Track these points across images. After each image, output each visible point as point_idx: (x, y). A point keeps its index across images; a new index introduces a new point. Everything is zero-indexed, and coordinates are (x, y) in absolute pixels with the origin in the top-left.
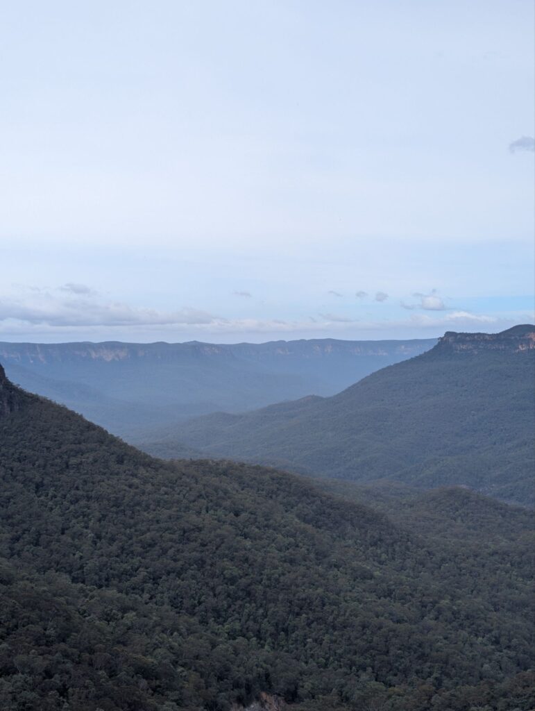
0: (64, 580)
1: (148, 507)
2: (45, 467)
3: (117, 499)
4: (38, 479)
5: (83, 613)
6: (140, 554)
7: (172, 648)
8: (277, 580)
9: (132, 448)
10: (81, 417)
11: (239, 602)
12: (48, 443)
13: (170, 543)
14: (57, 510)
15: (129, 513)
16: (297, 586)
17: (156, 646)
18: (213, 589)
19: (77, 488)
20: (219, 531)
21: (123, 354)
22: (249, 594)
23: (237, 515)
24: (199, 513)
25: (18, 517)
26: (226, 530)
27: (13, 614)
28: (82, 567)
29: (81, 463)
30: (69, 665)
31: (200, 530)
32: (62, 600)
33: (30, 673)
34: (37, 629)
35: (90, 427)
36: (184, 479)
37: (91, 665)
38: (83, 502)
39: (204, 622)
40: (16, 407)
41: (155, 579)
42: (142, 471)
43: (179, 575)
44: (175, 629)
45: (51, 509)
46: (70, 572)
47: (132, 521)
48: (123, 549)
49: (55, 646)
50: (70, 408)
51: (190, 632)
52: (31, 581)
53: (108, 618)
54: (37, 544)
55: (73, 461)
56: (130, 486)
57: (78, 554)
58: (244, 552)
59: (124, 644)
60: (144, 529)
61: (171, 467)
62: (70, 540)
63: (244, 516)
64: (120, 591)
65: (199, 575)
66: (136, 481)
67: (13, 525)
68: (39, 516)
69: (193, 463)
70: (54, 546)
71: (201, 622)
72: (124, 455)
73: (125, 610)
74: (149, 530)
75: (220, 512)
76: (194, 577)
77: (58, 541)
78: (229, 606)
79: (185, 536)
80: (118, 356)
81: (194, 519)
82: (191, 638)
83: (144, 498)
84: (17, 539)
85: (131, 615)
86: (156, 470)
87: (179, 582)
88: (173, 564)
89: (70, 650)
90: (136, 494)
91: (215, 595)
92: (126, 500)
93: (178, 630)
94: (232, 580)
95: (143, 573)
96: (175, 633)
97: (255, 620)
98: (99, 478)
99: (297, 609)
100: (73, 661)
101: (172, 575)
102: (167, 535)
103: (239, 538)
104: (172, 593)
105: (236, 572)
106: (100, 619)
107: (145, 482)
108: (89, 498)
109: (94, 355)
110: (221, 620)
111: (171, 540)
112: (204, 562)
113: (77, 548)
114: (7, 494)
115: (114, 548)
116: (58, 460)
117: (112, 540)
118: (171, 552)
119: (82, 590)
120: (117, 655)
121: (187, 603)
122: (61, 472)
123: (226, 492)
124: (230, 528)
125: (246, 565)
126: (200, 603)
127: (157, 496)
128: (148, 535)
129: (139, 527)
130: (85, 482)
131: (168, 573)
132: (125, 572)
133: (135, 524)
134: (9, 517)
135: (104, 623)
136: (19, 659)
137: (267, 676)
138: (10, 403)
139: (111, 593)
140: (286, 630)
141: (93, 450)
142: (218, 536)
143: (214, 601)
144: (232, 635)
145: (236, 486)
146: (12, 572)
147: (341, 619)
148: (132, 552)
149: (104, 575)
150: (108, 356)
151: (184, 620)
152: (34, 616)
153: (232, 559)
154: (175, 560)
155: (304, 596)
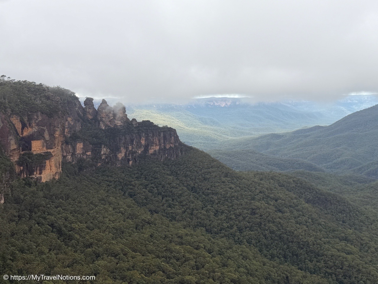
2: (195, 179)
3: (224, 194)
4: (192, 185)
6: (234, 219)
8: (293, 233)
11: (276, 242)
12: (196, 169)
13: (247, 215)
14: (200, 199)
15: (229, 201)
16: (302, 236)
18: (265, 236)
20: (268, 209)
22: (280, 238)
23: (276, 201)
24: (259, 201)
26: (271, 208)
28: (210, 225)
31: (259, 209)
35: (214, 160)
38: (210, 196)
39: (260, 250)
40: (184, 153)
41: (240, 231)
42: (235, 181)
43: (250, 229)
46: (205, 227)
48: (227, 217)
56: (230, 188)
57: (209, 219)
60: (236, 208)
62: (205, 213)
63: (279, 201)
65: (259, 229)
66: (233, 186)
68: (193, 202)
70: (199, 215)
74: (238, 209)
76: (256, 230)
77: (201, 213)
78: (272, 243)
79: (253, 211)
84: (184, 212)
87: (250, 232)
90: (232, 192)
91: (266, 238)
94: (273, 232)
95: (235, 228)
97: (283, 250)
98: (217, 184)
99: (302, 246)
101: (247, 229)
102: (245, 211)
104: (247, 237)
105: (275, 228)
107: (236, 186)
108: (213, 194)
110: (268, 249)
111: (247, 213)
113: (208, 216)
116: (201, 177)
117: (223, 213)
118: (247, 219)
121: (254, 242)
122: (202, 182)
123: (271, 190)
124: (273, 208)
125: (279, 225)
126: (259, 242)
127: (241, 193)
128: (237, 211)
132: (228, 227)
133: (232, 205)
134: (181, 202)
137: (287, 277)
140: (297, 255)
141: (215, 171)
142: (268, 212)
143: (265, 241)
147: (321, 252)
154: (249, 222)
155: (305, 240)
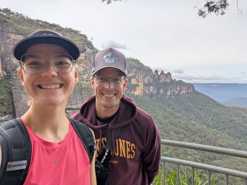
0: (205, 126)
2: (202, 106)
3: (216, 113)
4: (200, 108)
5: (209, 133)
6: (221, 124)
7: (227, 142)
9: (220, 103)
10: (209, 97)
12: (202, 101)
14: (204, 114)
15: (219, 116)
17: (224, 142)
18: (237, 132)
19: (208, 110)
20: (239, 121)
21: (218, 85)
23: (244, 118)
24: (234, 117)
25: (196, 114)
26: (241, 121)
27: (195, 131)
29: (209, 105)
30: (206, 142)
31: (235, 121)
32: (204, 130)
33: (198, 142)
34: (200, 134)
35: (211, 99)
36: (231, 110)
37: (210, 143)
38: (209, 113)
39: (235, 139)
40: (197, 95)
41: (224, 129)
42: (222, 108)
43: (229, 129)
44: (228, 139)
45: (203, 113)
46: (206, 125)
47: (219, 117)
49: (203, 138)
50: (207, 95)
51: (232, 140)
52: (199, 126)
53: (214, 135)
54: (200, 119)
55: (207, 105)
56: (219, 111)
58: (245, 126)
59: (217, 140)
60: (222, 119)
61: (228, 108)
62: (206, 119)
64: (216, 130)
67: (195, 115)
69: (233, 107)
71: (234, 139)
72: (218, 105)
73: (217, 134)
74: (223, 119)
75: (240, 117)
76: (233, 129)
79: (231, 121)
80: (217, 86)
81: (233, 118)
84: (196, 118)
85: (219, 135)
86: (225, 108)
87: (229, 130)
88: (228, 126)
89: (206, 139)
91: (238, 134)
92: (218, 113)
93: (229, 139)
94: (242, 131)
95: (221, 127)
96: (228, 140)
98: (213, 108)
101: (228, 129)
103: (244, 123)
105: (243, 130)
106: (212, 135)
107: (222, 110)
108: (210, 112)
109: (212, 85)
110: (239, 139)
111: (228, 122)
112: (235, 127)
114: (195, 110)
118: (228, 124)
119: (208, 129)
120: (215, 142)
123: (241, 114)
124: (242, 121)
126: (234, 135)
129: (221, 118)
131: (227, 128)
132: (218, 127)
133: (220, 118)
134: (195, 114)
135: (213, 135)
136: (196, 139)
138: (195, 94)
139: (215, 130)
142: (239, 122)
143: (238, 135)
144: (242, 142)
145: (244, 113)
146: (195, 124)
148: (219, 123)
149: (213, 126)
150: (215, 86)
151: (230, 138)
152: (199, 132)
153: (242, 127)
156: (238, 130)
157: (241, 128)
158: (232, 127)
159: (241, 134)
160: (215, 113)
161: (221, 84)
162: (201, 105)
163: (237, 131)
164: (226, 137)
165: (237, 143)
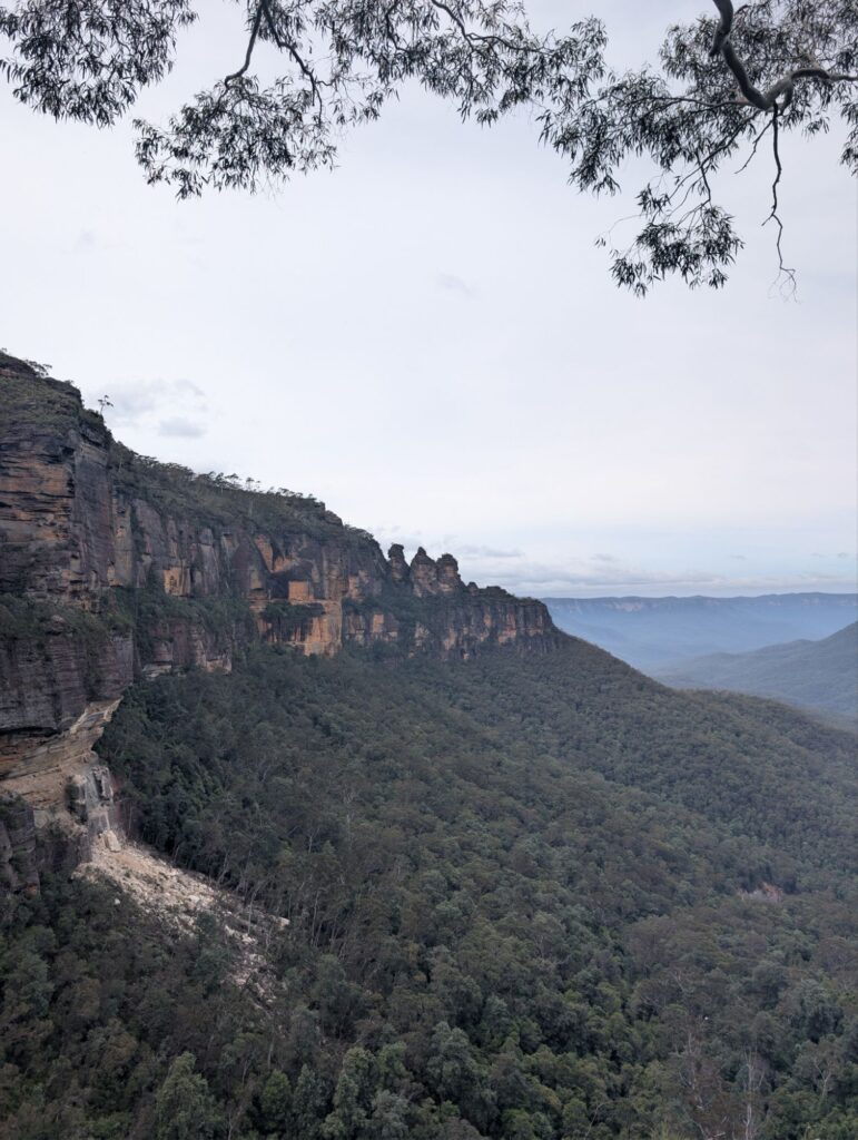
0: (599, 777)
1: (663, 725)
2: (583, 690)
3: (638, 718)
4: (578, 700)
5: (614, 804)
6: (657, 762)
7: (685, 838)
8: (775, 792)
9: (649, 679)
10: (609, 654)
11: (741, 807)
12: (584, 673)
13: (682, 755)
14: (592, 724)
15: (648, 729)
16: (793, 797)
17: (672, 836)
18: (719, 794)
19: (608, 708)
20: (722, 748)
21: (640, 606)
22: (750, 800)
23: (738, 735)
24: (705, 733)
25: (563, 728)
26: (728, 747)
27: (562, 800)
28: (612, 769)
29: (609, 689)
30: (604, 843)
31: (706, 746)
32: (597, 793)
33: (575, 846)
34: (580, 813)
35: (616, 661)
36: (692, 704)
37: (621, 845)
38: (612, 720)
39: (712, 819)
40: (561, 646)
41: (671, 782)
42: (658, 697)
43: (690, 780)
44: (688, 823)
45: (588, 723)
46: (603, 772)
47: (651, 736)
48: (644, 757)
49: (594, 827)
50: (601, 647)
51: (701, 827)
52: (575, 776)
53: (634, 810)
54: (578, 749)
55: (604, 687)
56: (649, 709)
57: (609, 759)
58: (744, 766)
59: (647, 831)
60: (661, 742)
61: (681, 695)
62: (602, 747)
63: (744, 736)
64: (643, 789)
65: (707, 782)
66: (653, 705)
67: (560, 733)
68: (579, 728)
69: (699, 692)
70: (591, 751)
71: (709, 820)
72: (643, 684)
73: (647, 804)
74: (664, 744)
75: (723, 732)
76: (702, 783)
77: (594, 747)
78: (733, 809)
79: (695, 749)
80: (635, 607)
81: (701, 736)
82: (701, 832)
83: (661, 718)
84: (563, 744)
85: (652, 809)
86: (670, 696)
87: (690, 786)
88: (685, 772)
89: (604, 832)
90: (653, 715)
91: (720, 799)
92: (646, 719)
93: (689, 824)
94: (735, 788)
95: (660, 777)
96: (689, 827)
97: (756, 822)
98: (625, 700)
99: (793, 817)
100: (607, 840)
101: (684, 781)
102: (679, 749)
103: (740, 754)
104: (685, 795)
105: (738, 781)
106: (627, 809)
107: (660, 706)
108: (617, 716)
109: (618, 607)
110: (726, 819)
111: (683, 752)
112: (711, 772)
113: (609, 754)
114: (555, 710)
115: (637, 755)
116: (592, 686)
117: (635, 749)
118: (683, 762)
119: (612, 787)
120: (641, 839)
121: (697, 803)
122: (596, 695)
123: (728, 717)
124: (733, 747)
125: (746, 777)
126: (708, 804)
127: (670, 717)
128: (664, 748)
129: (657, 741)
130: (614, 703)
131: (681, 779)
132: (647, 775)
133: (654, 738)
134: (557, 727)
135: (629, 814)
136: (567, 834)
137: (768, 869)
138: (556, 642)
139: (635, 790)
140: (784, 834)
141: (619, 679)
142: (721, 751)
143: (719, 803)
144: (736, 833)
145: (737, 712)
146: (561, 768)
147: (834, 828)
148: (652, 760)
149: (629, 776)
150: (629, 608)
151: (695, 817)
152: (577, 803)
153: (735, 771)
154: (687, 769)
155: (799, 805)
156: (719, 783)
157: (732, 775)
158: (700, 773)
159: (733, 800)
160: (632, 718)
161: (648, 602)
162: (580, 687)
163: (717, 790)
164: (681, 818)
165: (721, 839)
